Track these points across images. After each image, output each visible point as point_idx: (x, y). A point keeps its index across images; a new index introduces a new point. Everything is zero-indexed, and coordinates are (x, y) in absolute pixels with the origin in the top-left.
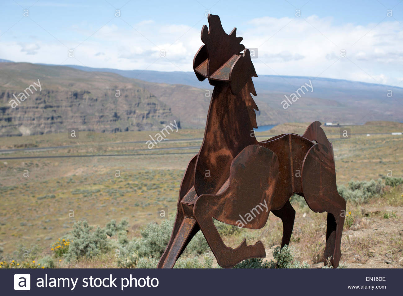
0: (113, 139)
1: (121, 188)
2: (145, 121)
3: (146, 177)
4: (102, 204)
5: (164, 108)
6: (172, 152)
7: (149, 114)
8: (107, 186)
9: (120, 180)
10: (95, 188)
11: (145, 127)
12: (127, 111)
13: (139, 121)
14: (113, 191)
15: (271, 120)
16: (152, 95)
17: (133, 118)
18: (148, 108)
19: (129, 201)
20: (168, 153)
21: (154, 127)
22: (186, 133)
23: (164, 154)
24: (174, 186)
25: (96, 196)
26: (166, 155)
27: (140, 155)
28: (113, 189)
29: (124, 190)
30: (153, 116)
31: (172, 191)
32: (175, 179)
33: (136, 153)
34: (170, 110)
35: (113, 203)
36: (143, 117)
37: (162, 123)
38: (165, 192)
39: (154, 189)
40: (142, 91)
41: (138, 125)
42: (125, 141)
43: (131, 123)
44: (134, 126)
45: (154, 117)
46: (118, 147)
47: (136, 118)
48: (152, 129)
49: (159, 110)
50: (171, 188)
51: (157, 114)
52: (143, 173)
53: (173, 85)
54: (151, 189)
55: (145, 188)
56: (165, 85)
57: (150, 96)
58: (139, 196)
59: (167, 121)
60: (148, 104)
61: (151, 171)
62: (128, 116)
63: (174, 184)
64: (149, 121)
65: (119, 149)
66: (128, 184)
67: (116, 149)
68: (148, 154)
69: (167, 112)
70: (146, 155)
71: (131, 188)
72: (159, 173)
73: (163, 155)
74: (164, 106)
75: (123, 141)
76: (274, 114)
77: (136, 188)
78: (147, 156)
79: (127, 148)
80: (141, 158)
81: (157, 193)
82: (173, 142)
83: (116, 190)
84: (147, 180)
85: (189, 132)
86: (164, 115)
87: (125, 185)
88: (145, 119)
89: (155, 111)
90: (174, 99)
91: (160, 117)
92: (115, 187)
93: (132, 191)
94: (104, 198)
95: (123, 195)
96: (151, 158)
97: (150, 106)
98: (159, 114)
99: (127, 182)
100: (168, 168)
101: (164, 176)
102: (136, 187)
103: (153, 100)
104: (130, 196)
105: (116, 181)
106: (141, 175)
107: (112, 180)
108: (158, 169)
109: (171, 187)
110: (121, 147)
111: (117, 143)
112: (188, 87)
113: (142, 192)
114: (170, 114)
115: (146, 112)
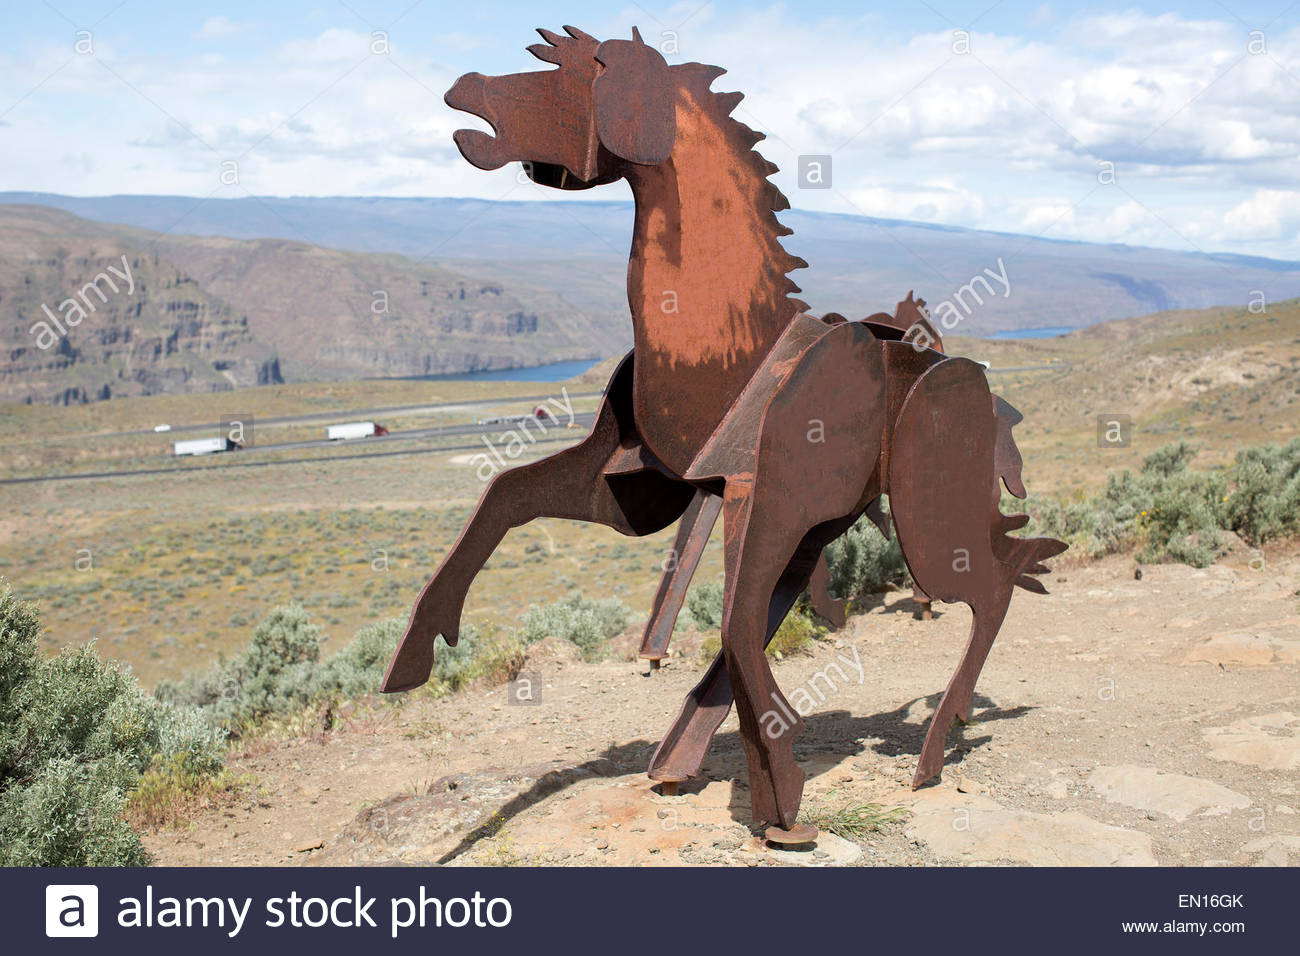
0: (85, 424)
1: (166, 573)
2: (163, 362)
3: (237, 537)
4: (124, 625)
5: (224, 318)
6: (291, 457)
7: (175, 337)
8: (121, 572)
9: (156, 549)
10: (81, 578)
11: (164, 381)
12: (103, 331)
13: (145, 365)
14: (143, 583)
15: (571, 343)
16: (182, 278)
17: (123, 355)
18: (172, 319)
19: (208, 611)
20: (279, 462)
21: (193, 381)
22: (320, 396)
23: (266, 464)
24: (337, 560)
25: (93, 602)
26: (272, 467)
27: (190, 469)
28: (141, 578)
29: (177, 580)
30: (189, 346)
31: (333, 575)
32: (334, 539)
33: (175, 466)
34: (244, 323)
35: (157, 622)
36: (158, 351)
37: (221, 366)
38: (311, 578)
39: (276, 571)
40: (149, 263)
41: (142, 376)
42: (127, 428)
43: (117, 372)
44: (128, 380)
45: (194, 350)
46: (110, 450)
47: (134, 352)
48: (188, 390)
49: (209, 324)
50: (330, 567)
51: (203, 339)
52: (222, 524)
53: (248, 242)
54: (265, 572)
55: (245, 572)
56: (222, 244)
57: (178, 281)
58: (232, 595)
59: (237, 358)
60: (173, 307)
61: (248, 519)
62: (107, 348)
63: (334, 552)
64: (177, 361)
65: (116, 453)
66: (189, 561)
67: (105, 455)
68: (215, 467)
69: (233, 332)
70: (208, 468)
71: (201, 572)
72: (275, 522)
73: (264, 468)
74: (223, 312)
75: (120, 428)
76: (579, 325)
77: (217, 572)
78: (212, 472)
79: (142, 451)
80: (197, 479)
81: (289, 584)
82: (284, 425)
83: (155, 582)
84: (241, 545)
85: (330, 391)
86: (227, 340)
87: (180, 565)
88: (163, 354)
89: (195, 329)
90: (255, 288)
91: (213, 349)
92: (147, 571)
93: (207, 583)
94: (124, 607)
95: (181, 596)
96: (227, 479)
97: (178, 312)
98: (209, 339)
99: (182, 556)
100: (297, 508)
101: (295, 531)
102: (215, 568)
103: (188, 294)
104: (205, 597)
105: (144, 553)
106: (217, 531)
107: (130, 550)
108: (266, 510)
109: (328, 563)
110: (122, 448)
111: (105, 437)
112: (299, 248)
113: (240, 583)
114: (246, 336)
115: (166, 334)
